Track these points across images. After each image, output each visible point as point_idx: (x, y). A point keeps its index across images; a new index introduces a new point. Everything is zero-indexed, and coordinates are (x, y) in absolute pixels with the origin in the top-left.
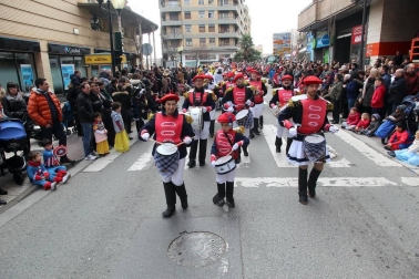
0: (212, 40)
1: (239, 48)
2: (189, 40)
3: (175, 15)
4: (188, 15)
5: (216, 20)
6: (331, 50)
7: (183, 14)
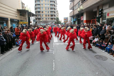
0: (49, 19)
2: (43, 18)
3: (39, 12)
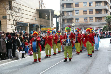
0: (91, 19)
3: (69, 5)
4: (77, 5)
5: (94, 7)
7: (74, 4)
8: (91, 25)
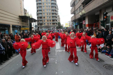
0: (50, 24)
1: (57, 25)
2: (45, 24)
3: (41, 17)
4: (44, 17)
5: (51, 18)
6: (79, 26)
7: (43, 17)
8: (50, 26)
